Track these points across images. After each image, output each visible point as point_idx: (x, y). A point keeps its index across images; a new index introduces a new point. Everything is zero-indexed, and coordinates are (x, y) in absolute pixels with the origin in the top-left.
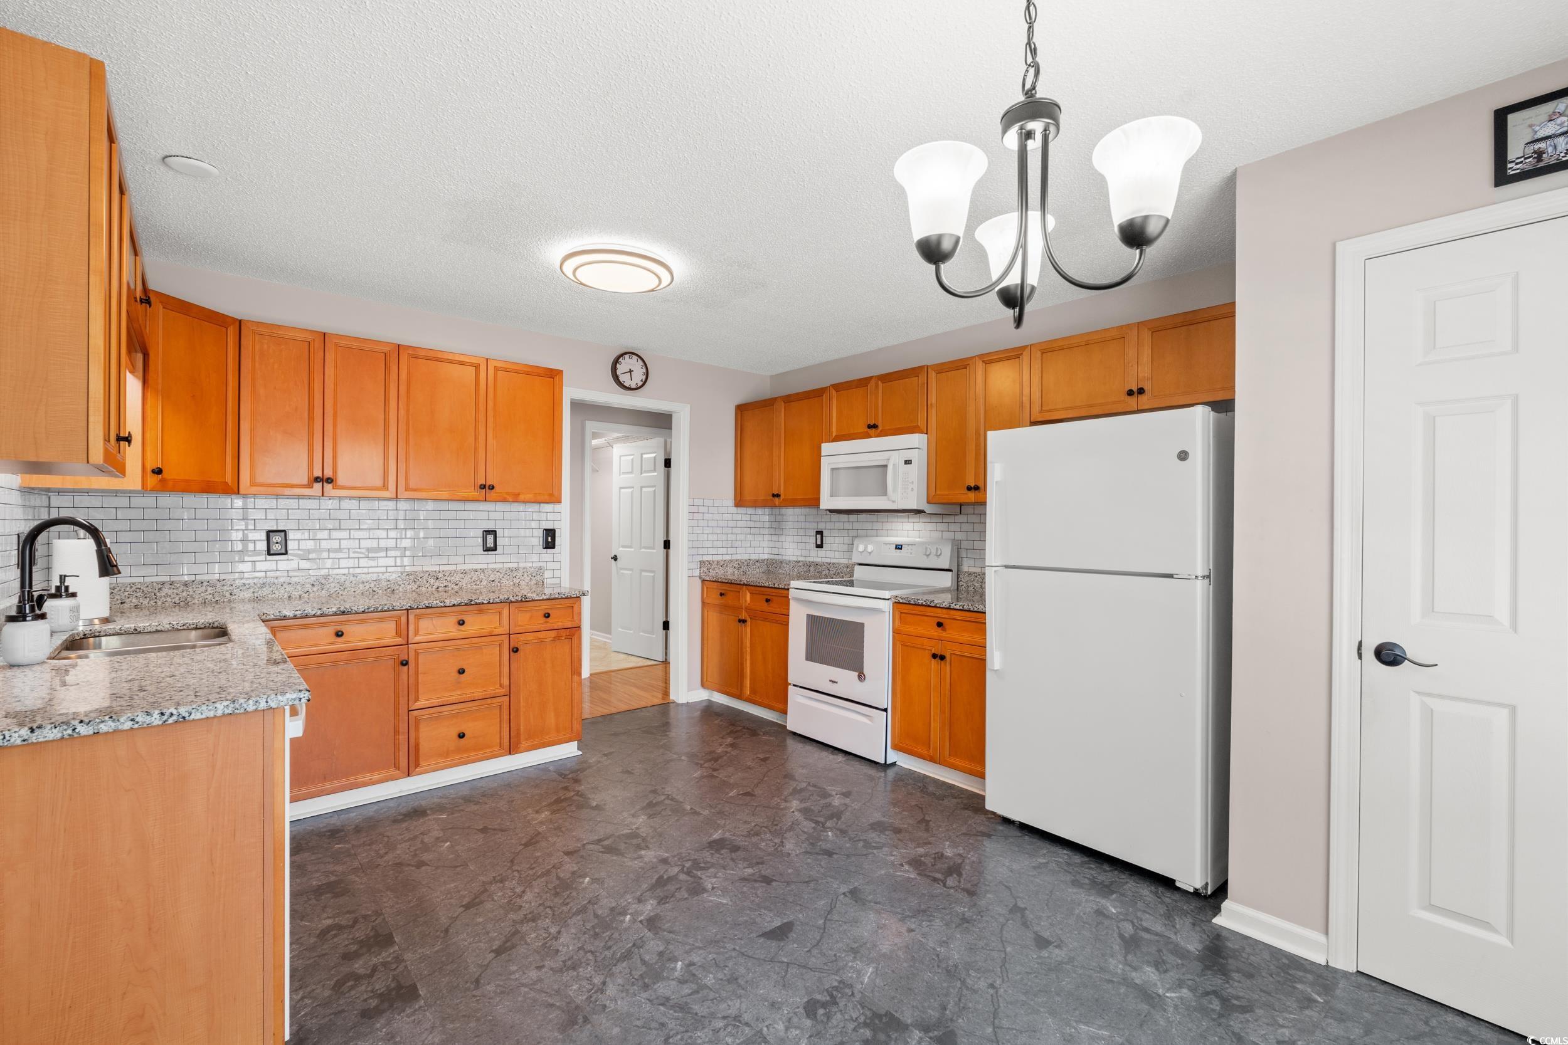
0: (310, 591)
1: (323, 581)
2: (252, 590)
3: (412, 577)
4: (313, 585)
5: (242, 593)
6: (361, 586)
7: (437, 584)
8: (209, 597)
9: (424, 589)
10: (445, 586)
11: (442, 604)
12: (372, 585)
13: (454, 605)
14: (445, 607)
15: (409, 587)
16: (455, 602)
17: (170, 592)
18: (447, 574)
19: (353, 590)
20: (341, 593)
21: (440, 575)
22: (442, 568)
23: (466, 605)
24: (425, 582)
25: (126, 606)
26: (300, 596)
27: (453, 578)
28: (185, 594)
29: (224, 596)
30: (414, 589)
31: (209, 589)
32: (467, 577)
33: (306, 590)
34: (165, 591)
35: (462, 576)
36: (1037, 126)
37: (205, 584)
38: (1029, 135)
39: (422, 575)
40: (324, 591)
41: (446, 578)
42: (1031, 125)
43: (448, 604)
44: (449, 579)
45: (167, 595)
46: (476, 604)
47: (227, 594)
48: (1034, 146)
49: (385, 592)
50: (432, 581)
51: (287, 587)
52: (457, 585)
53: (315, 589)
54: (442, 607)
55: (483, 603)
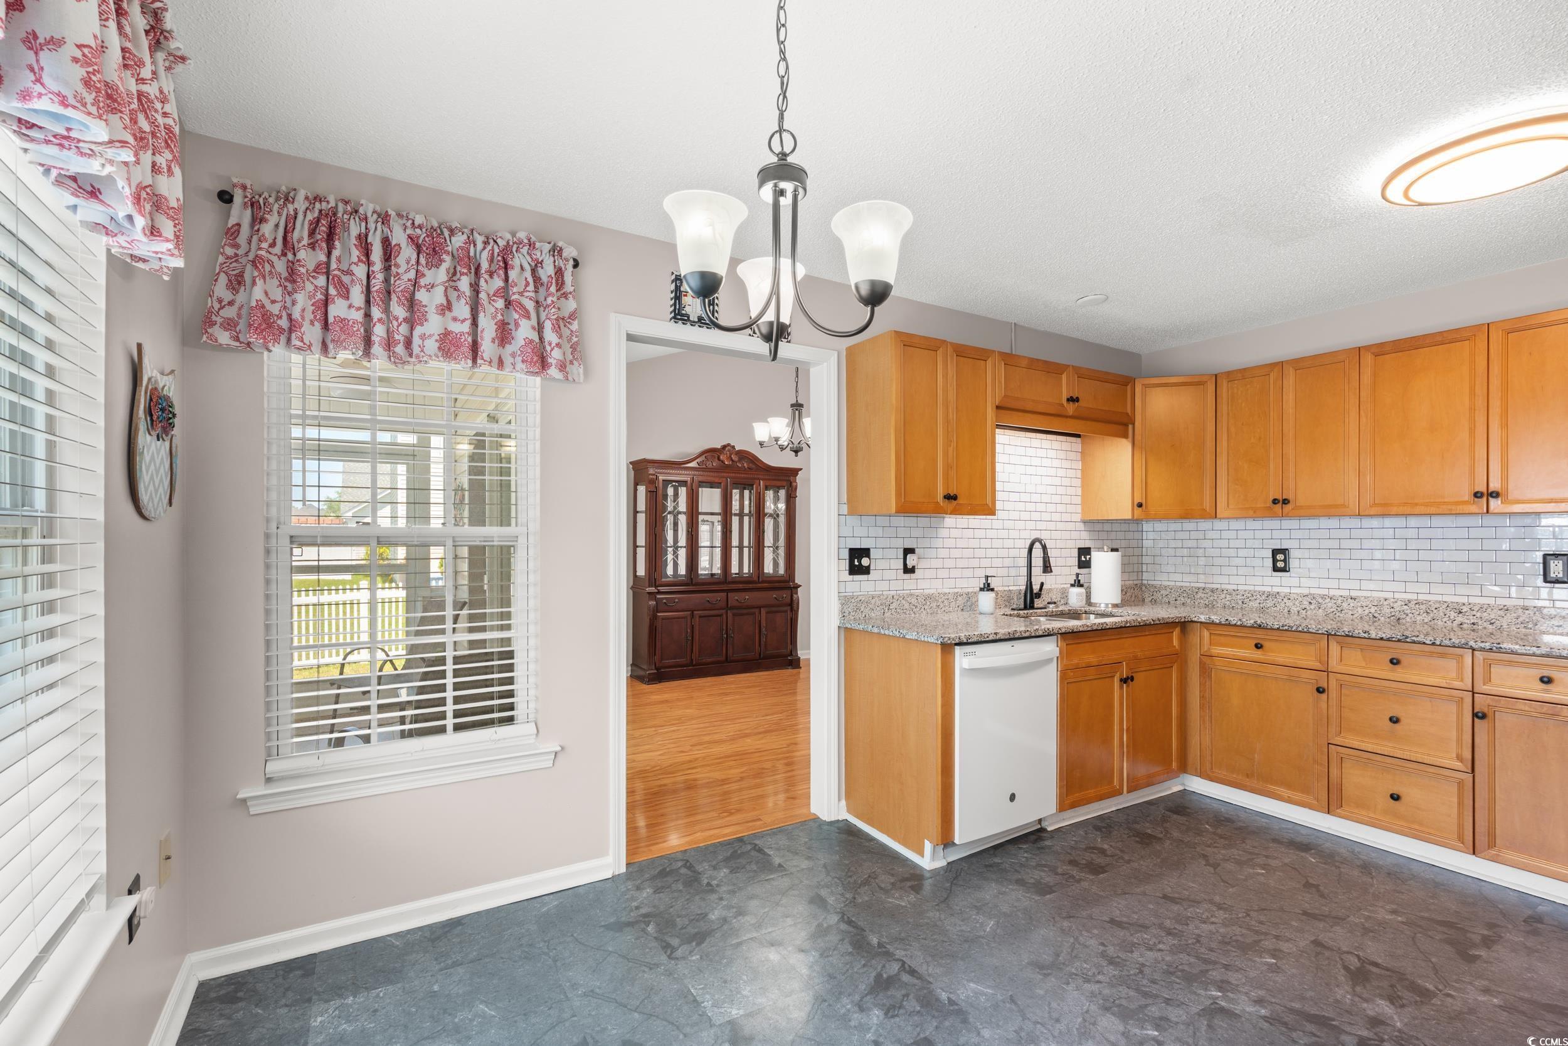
0: (1308, 608)
1: (1320, 600)
2: (1258, 601)
3: (1423, 607)
4: (1310, 603)
5: (1251, 603)
6: (1360, 610)
7: (1460, 619)
8: (1228, 603)
9: (1440, 623)
10: (1473, 624)
11: (1366, 635)
12: (1373, 610)
13: (1382, 639)
14: (1369, 638)
15: (1419, 618)
16: (1384, 636)
17: (1203, 595)
18: (1476, 608)
19: (1351, 613)
20: (1338, 614)
21: (1465, 609)
22: (1472, 600)
23: (1399, 641)
24: (1442, 614)
25: (1178, 602)
26: (1298, 612)
27: (1485, 614)
28: (1212, 598)
29: (1237, 603)
30: (1426, 621)
31: (1228, 596)
32: (1510, 617)
33: (1304, 607)
34: (1200, 594)
35: (1502, 613)
36: (788, 186)
37: (1225, 592)
38: (782, 193)
39: (1437, 605)
40: (1320, 610)
41: (1474, 613)
42: (783, 185)
43: (1373, 636)
44: (1478, 615)
45: (1201, 598)
46: (1414, 642)
47: (1240, 602)
48: (786, 202)
49: (1388, 620)
50: (1453, 615)
51: (1287, 601)
52: (1491, 624)
53: (1312, 607)
54: (1365, 638)
55: (1424, 643)
